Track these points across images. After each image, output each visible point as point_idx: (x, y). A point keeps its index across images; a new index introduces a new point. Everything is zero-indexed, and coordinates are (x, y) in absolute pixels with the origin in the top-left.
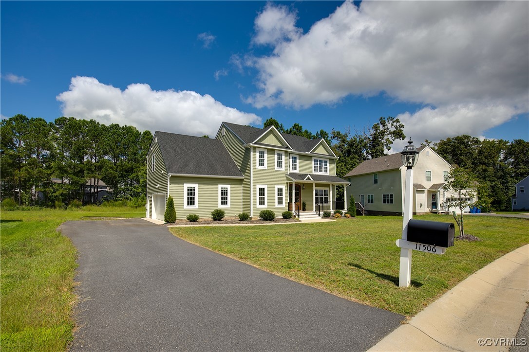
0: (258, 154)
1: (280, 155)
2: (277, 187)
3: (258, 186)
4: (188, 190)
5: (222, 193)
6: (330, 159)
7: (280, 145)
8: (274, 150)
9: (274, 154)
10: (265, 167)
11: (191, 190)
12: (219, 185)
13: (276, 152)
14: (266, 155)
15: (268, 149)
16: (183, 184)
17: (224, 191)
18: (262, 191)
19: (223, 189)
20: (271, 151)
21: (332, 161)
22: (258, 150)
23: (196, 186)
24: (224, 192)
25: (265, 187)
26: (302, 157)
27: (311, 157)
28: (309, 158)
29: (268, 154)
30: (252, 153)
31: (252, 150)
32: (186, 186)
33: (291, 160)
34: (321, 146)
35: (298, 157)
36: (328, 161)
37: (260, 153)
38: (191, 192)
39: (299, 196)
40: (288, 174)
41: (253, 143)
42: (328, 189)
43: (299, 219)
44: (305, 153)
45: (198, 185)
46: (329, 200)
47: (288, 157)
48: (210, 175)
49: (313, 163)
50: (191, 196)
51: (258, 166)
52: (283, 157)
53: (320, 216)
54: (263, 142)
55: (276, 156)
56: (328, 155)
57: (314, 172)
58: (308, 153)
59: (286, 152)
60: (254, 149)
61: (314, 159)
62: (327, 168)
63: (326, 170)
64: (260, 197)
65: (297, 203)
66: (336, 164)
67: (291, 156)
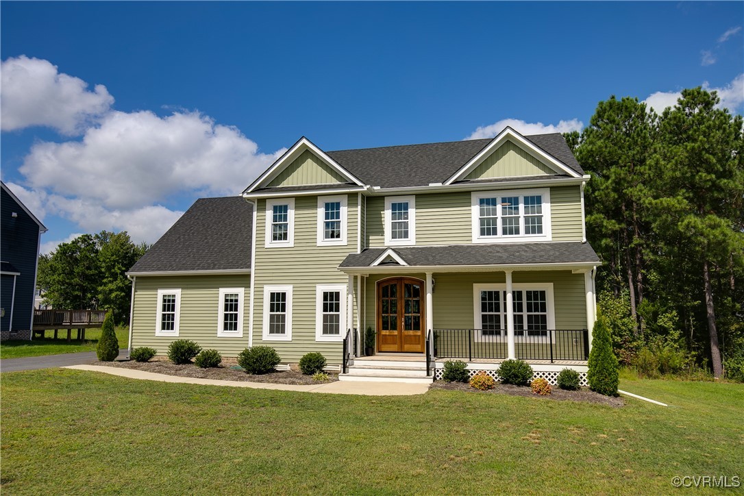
0: (269, 214)
1: (332, 210)
2: (321, 289)
3: (268, 290)
4: (165, 301)
5: (226, 306)
6: (554, 189)
7: (335, 182)
8: (315, 197)
9: (316, 207)
10: (291, 241)
11: (169, 301)
12: (220, 289)
13: (321, 202)
14: (291, 213)
15: (297, 198)
16: (156, 289)
18: (278, 301)
19: (229, 298)
20: (306, 201)
21: (561, 192)
22: (269, 205)
23: (177, 293)
24: (231, 305)
25: (288, 289)
26: (425, 199)
27: (467, 194)
28: (460, 197)
29: (297, 208)
30: (255, 214)
31: (255, 207)
32: (160, 294)
33: (387, 215)
34: (512, 154)
35: (412, 201)
36: (546, 195)
37: (275, 211)
38: (169, 304)
39: (421, 311)
40: (359, 252)
41: (249, 191)
42: (548, 288)
43: (340, 378)
44: (431, 185)
45: (180, 290)
46: (551, 324)
47: (359, 207)
48: (198, 269)
49: (473, 212)
50: (168, 313)
51: (269, 242)
52: (344, 211)
53: (428, 375)
54: (284, 184)
55: (321, 212)
56: (541, 177)
57: (477, 239)
58: (440, 184)
59: (352, 197)
60: (262, 203)
61: (475, 198)
62: (540, 219)
63: (535, 226)
64: (271, 315)
65: (411, 332)
66: (582, 200)
67: (388, 202)
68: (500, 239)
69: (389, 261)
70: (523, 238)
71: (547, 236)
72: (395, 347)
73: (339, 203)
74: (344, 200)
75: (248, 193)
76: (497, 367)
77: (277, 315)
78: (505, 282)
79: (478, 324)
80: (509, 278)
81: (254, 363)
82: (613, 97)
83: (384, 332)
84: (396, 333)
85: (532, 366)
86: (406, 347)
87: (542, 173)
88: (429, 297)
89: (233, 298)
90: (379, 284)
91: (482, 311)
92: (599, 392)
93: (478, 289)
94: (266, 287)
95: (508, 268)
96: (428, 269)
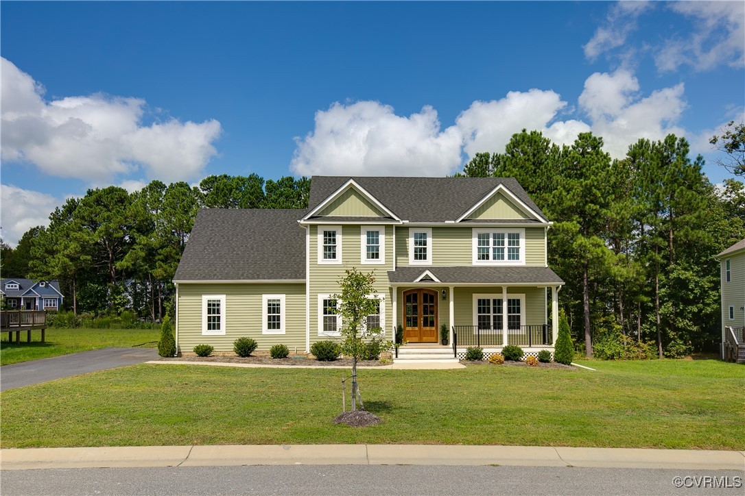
0: (321, 238)
1: (373, 237)
3: (322, 297)
4: (209, 305)
5: (269, 309)
6: (527, 229)
7: (375, 215)
8: (359, 226)
9: (359, 234)
10: (339, 260)
11: (214, 305)
12: (263, 295)
13: (363, 230)
14: (339, 238)
15: (344, 226)
16: (201, 295)
17: (274, 305)
18: (330, 306)
19: (272, 303)
20: (352, 228)
21: (533, 231)
22: (321, 230)
23: (222, 298)
24: (274, 308)
26: (439, 231)
27: (470, 228)
28: (463, 231)
29: (343, 234)
30: (308, 237)
31: (308, 232)
32: (206, 299)
33: (411, 242)
34: (500, 201)
35: (429, 232)
36: (523, 233)
37: (325, 235)
38: (214, 308)
39: (435, 313)
40: (394, 270)
41: (306, 218)
42: (522, 297)
43: (394, 361)
44: (446, 222)
45: (225, 296)
46: (523, 322)
47: (394, 236)
48: (244, 279)
49: (473, 242)
50: (214, 315)
51: (321, 260)
52: (382, 238)
53: (456, 357)
54: (331, 215)
55: (364, 238)
56: (520, 221)
57: (476, 262)
58: (453, 222)
59: (388, 228)
60: (314, 228)
61: (475, 232)
62: (518, 250)
63: (514, 255)
64: (325, 317)
65: (428, 328)
66: (546, 238)
67: (412, 232)
68: (491, 263)
69: (427, 279)
70: (506, 262)
71: (522, 262)
72: (416, 339)
73: (378, 232)
74: (382, 230)
75: (304, 220)
76: (500, 350)
77: (329, 317)
78: (502, 293)
79: (475, 322)
80: (505, 291)
81: (329, 353)
82: (524, 131)
83: (408, 328)
84: (416, 328)
85: (522, 349)
86: (425, 339)
87: (521, 218)
88: (452, 304)
89: (275, 303)
90: (404, 293)
91: (479, 313)
92: (563, 363)
93: (476, 297)
94: (319, 295)
95: (504, 285)
96: (451, 285)
